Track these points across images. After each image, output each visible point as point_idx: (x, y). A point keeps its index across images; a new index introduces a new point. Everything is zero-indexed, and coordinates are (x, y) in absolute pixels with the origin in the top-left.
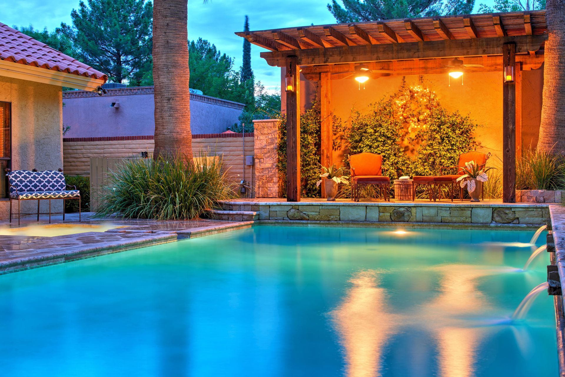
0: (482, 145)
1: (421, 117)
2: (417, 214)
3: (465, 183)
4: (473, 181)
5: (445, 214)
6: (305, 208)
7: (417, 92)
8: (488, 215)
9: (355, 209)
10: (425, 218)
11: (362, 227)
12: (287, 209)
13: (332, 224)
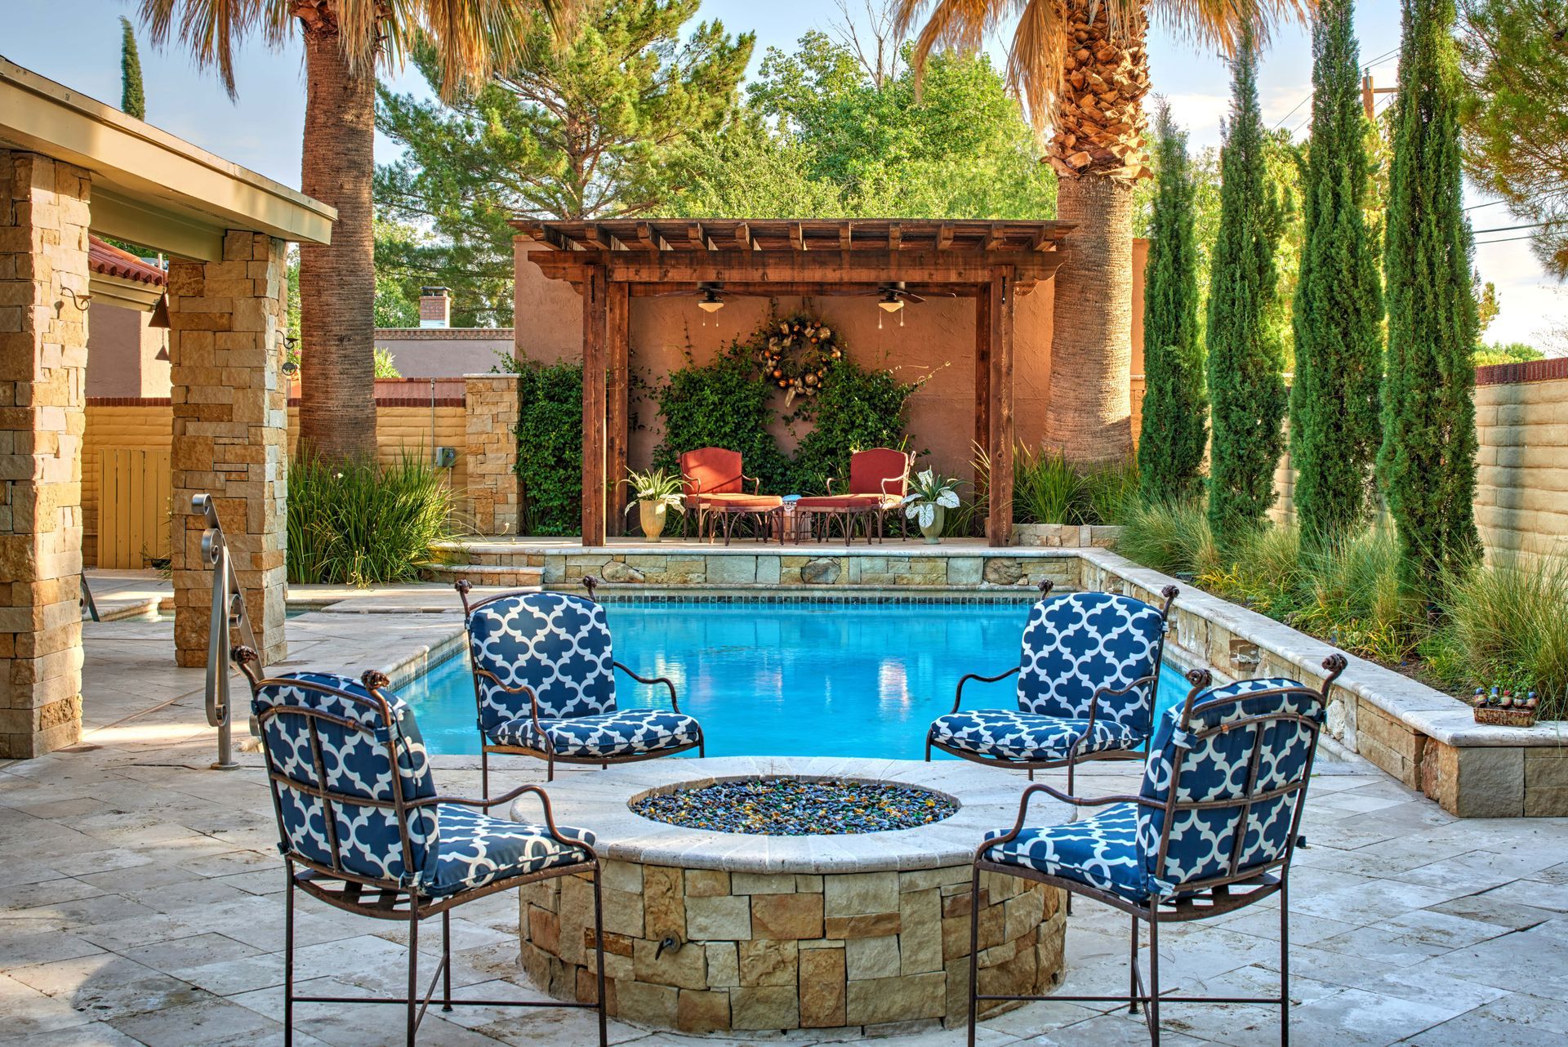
1: (810, 378)
2: (850, 570)
6: (637, 559)
8: (977, 571)
9: (735, 560)
10: (865, 577)
11: (750, 594)
12: (601, 562)
13: (692, 589)
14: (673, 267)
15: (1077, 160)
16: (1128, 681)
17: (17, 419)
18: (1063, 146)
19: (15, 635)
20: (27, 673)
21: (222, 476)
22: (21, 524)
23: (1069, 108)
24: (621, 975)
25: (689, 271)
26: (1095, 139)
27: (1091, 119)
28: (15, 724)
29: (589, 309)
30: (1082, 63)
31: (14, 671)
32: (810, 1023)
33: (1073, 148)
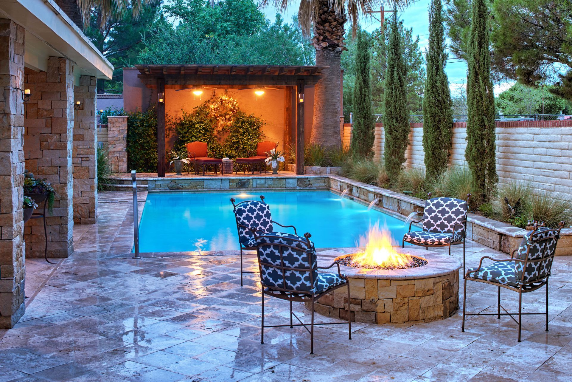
0: (265, 135)
1: (227, 117)
2: (253, 183)
3: (270, 163)
4: (275, 161)
5: (270, 183)
6: (180, 181)
7: (225, 100)
8: (295, 183)
9: (214, 181)
14: (189, 80)
15: (324, 45)
16: (459, 222)
17: (61, 146)
18: (318, 40)
19: (61, 217)
20: (66, 230)
21: (80, 159)
22: (62, 180)
23: (321, 27)
24: (357, 310)
25: (194, 82)
26: (329, 38)
27: (328, 31)
28: (61, 246)
30: (324, 12)
31: (61, 229)
32: (411, 320)
33: (322, 40)
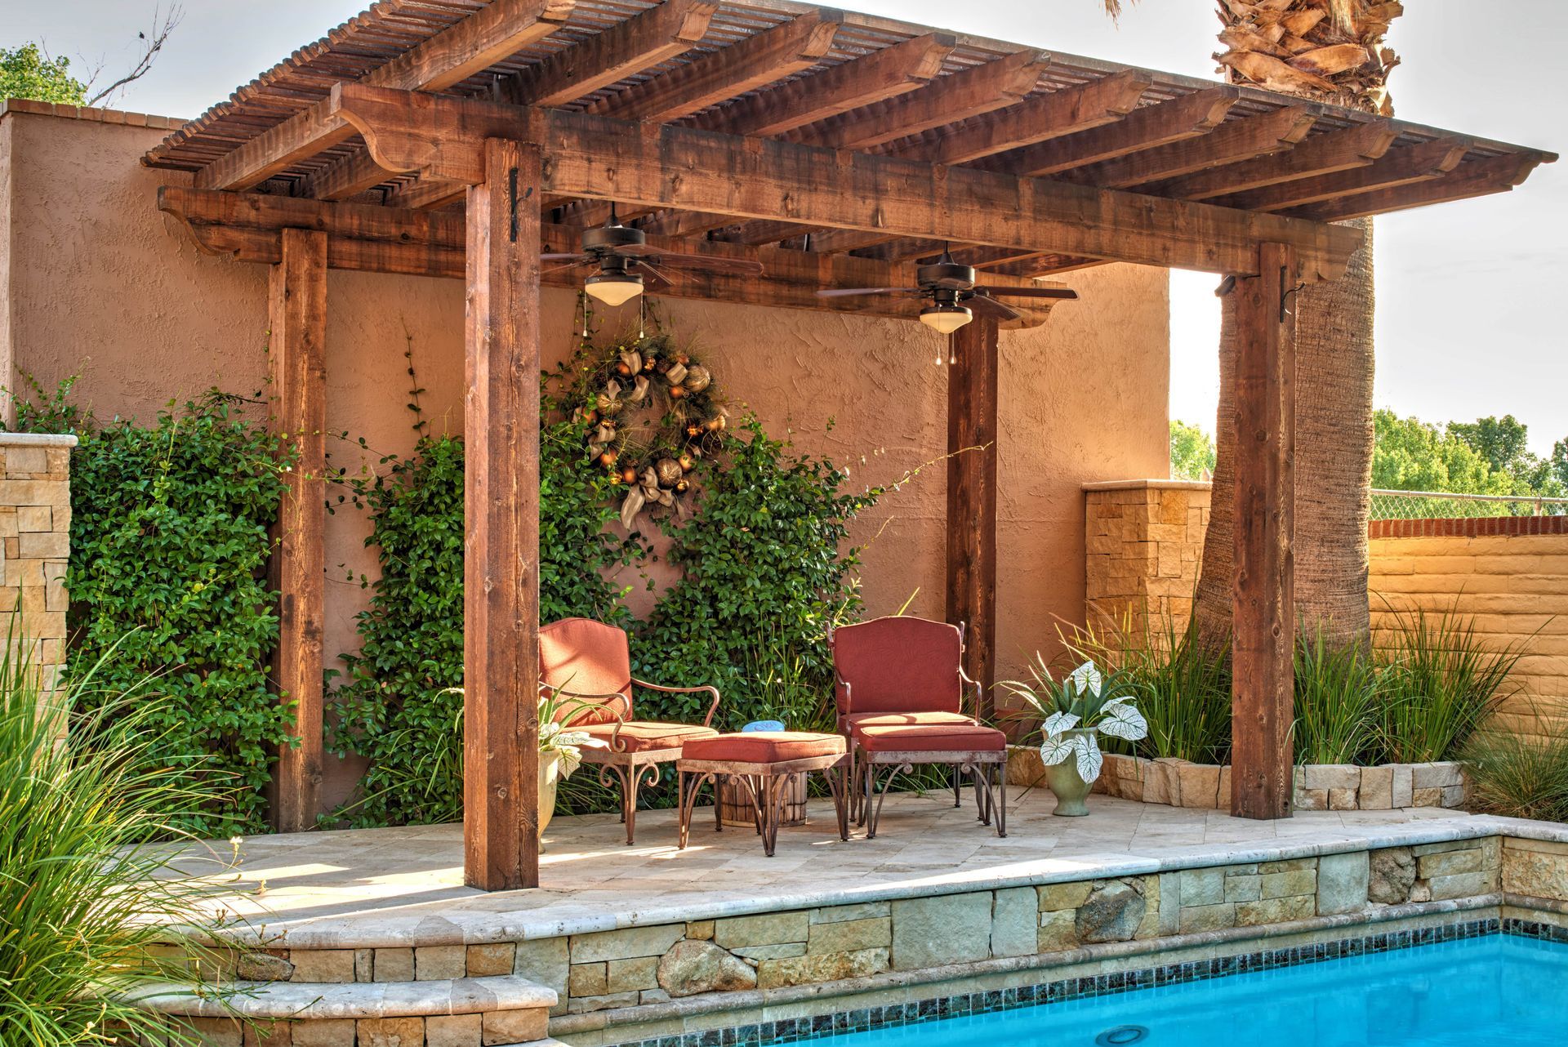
1: (672, 470)
4: (1094, 739)
5: (1247, 891)
6: (743, 927)
8: (1359, 882)
9: (953, 906)
10: (1190, 915)
11: (983, 987)
12: (659, 943)
13: (870, 990)
14: (691, 170)
25: (726, 186)
29: (504, 259)
